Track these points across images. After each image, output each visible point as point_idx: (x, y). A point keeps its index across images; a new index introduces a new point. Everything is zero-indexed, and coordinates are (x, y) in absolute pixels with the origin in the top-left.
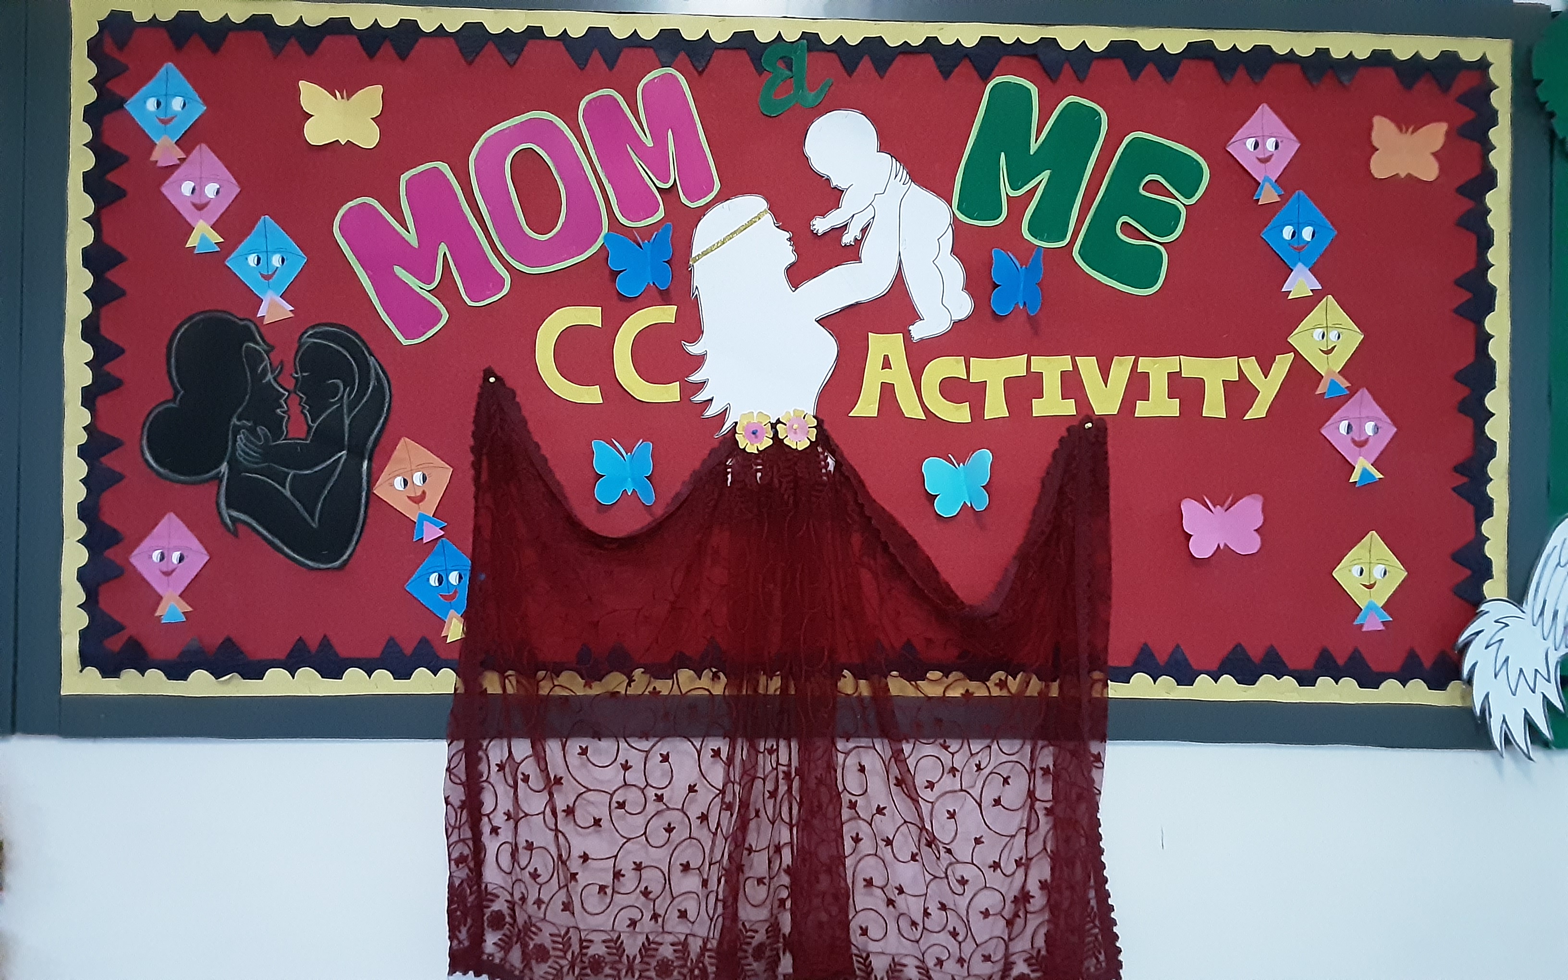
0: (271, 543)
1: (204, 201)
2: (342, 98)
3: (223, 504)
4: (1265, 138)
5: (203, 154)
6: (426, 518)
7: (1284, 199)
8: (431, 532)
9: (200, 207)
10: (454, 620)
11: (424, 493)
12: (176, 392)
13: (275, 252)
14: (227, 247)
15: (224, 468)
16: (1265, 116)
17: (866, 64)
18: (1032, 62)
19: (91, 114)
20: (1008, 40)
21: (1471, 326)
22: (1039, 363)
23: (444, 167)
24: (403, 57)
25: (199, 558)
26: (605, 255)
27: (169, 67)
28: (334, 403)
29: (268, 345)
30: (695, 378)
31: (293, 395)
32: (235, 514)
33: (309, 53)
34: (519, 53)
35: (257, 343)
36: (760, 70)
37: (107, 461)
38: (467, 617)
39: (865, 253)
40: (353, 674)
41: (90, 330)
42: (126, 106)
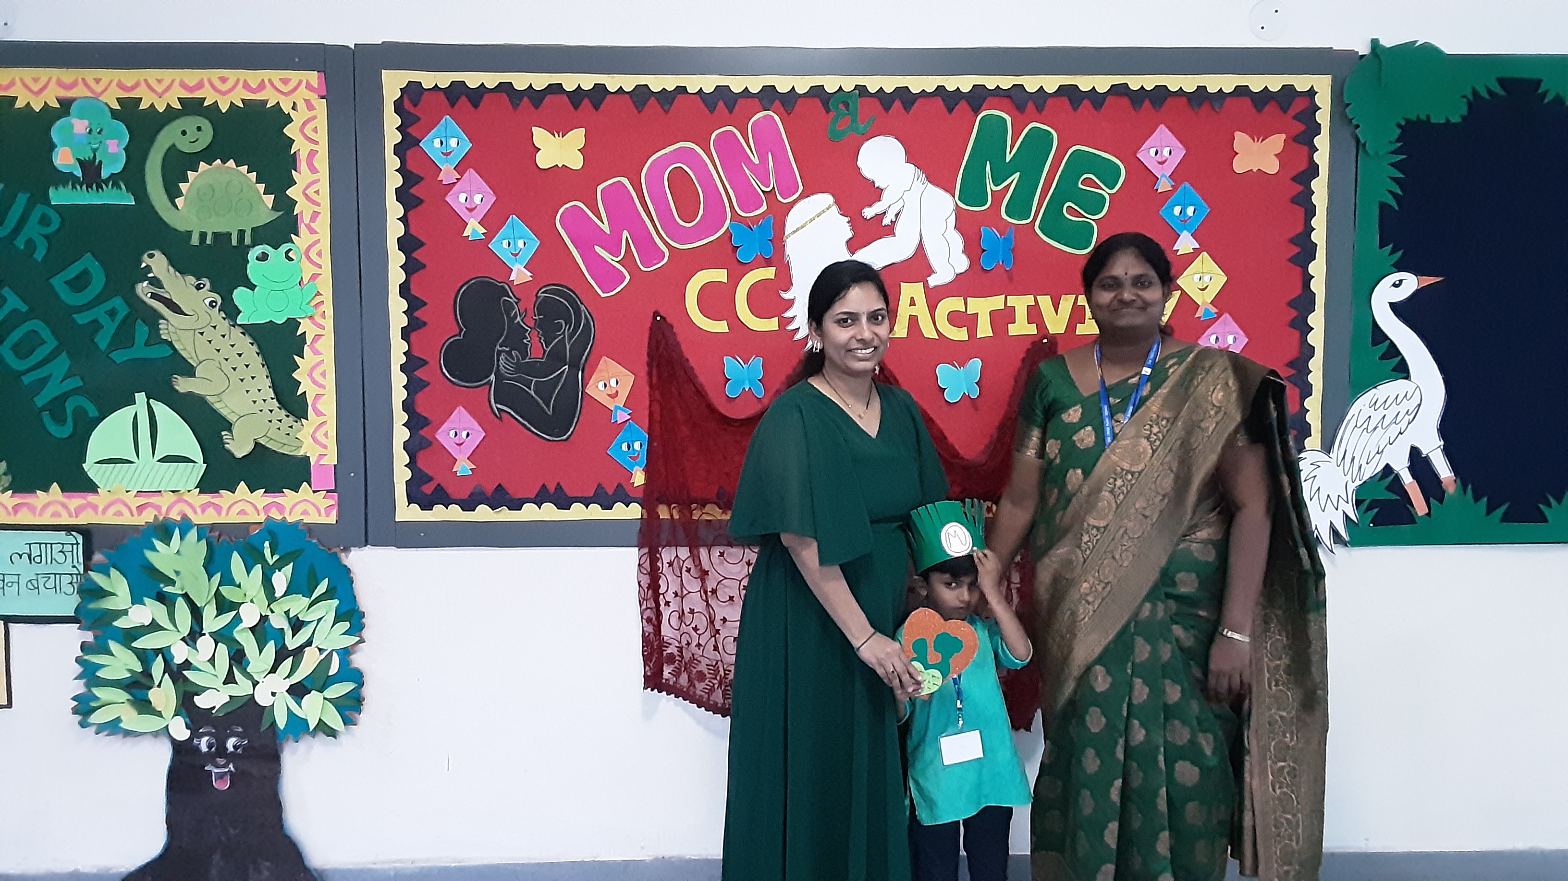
0: (523, 424)
1: (473, 206)
2: (559, 136)
3: (492, 401)
4: (1163, 147)
5: (472, 175)
6: (620, 408)
7: (1175, 188)
8: (622, 416)
9: (471, 210)
10: (638, 473)
11: (617, 392)
12: (460, 329)
13: (520, 238)
14: (490, 236)
15: (492, 377)
16: (1162, 133)
17: (897, 104)
18: (1006, 100)
19: (398, 150)
20: (991, 86)
21: (1299, 270)
22: (1012, 301)
23: (625, 181)
24: (596, 108)
25: (479, 435)
26: (729, 235)
27: (447, 118)
28: (560, 335)
29: (517, 299)
30: (788, 314)
31: (533, 330)
32: (499, 406)
33: (537, 107)
34: (671, 104)
35: (511, 298)
36: (828, 111)
37: (419, 373)
38: (647, 470)
39: (898, 229)
40: (577, 507)
41: (404, 291)
42: (421, 144)
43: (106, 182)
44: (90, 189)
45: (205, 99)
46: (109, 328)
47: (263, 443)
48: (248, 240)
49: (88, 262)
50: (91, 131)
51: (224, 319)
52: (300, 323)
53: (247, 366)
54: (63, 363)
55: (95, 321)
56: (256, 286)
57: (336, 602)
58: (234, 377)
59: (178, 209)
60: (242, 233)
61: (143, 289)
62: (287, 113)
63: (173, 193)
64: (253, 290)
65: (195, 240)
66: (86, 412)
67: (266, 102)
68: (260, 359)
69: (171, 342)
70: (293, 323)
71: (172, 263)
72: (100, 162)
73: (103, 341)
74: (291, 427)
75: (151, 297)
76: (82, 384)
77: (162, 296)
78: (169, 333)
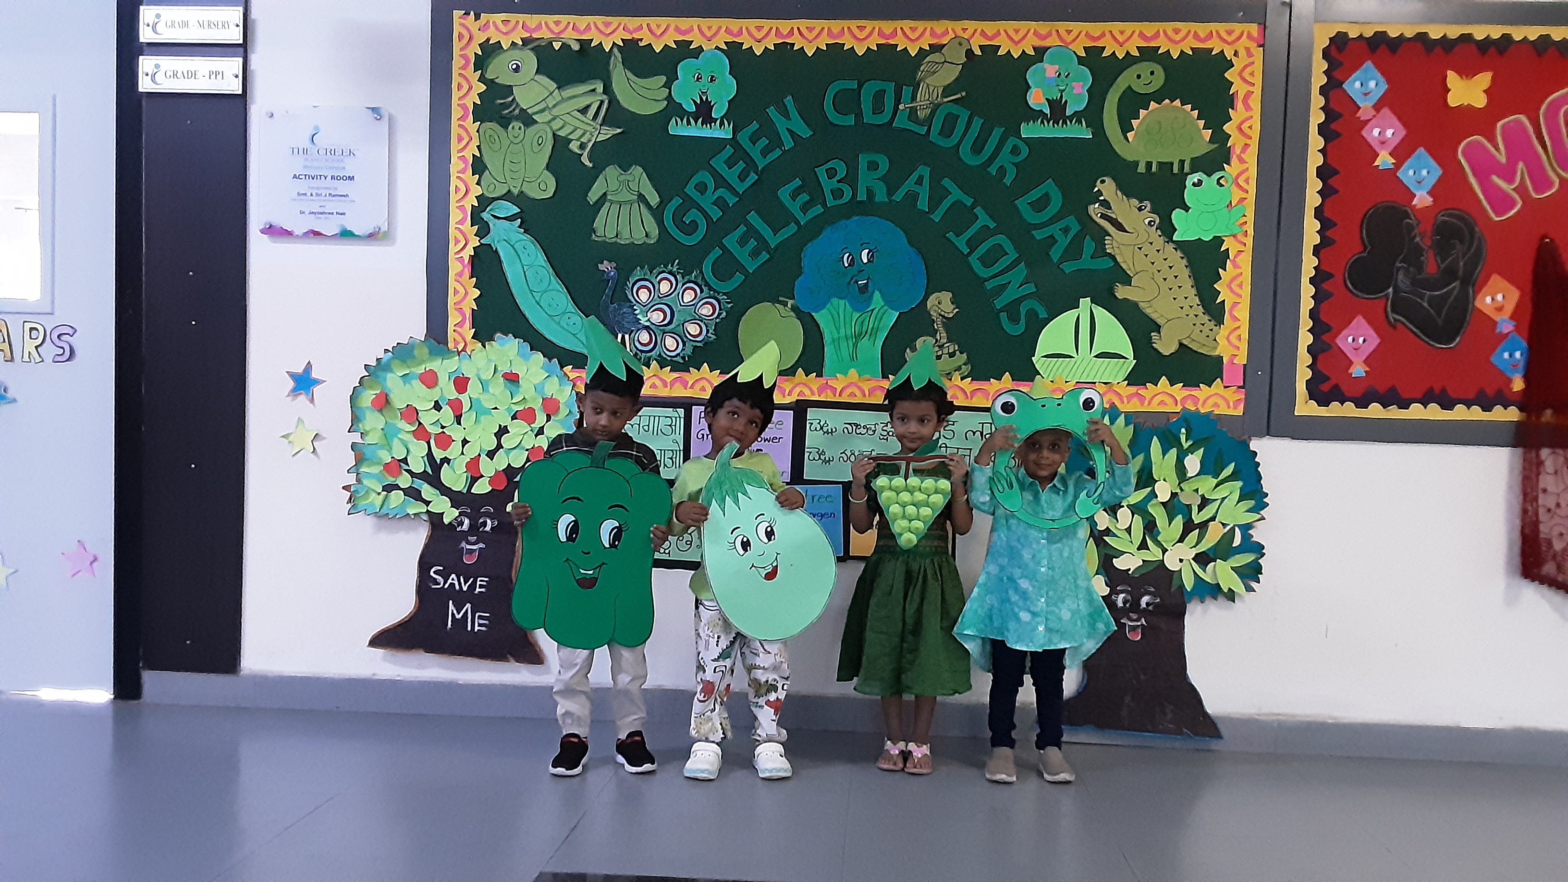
0: (1415, 333)
1: (1385, 140)
2: (1467, 79)
3: (1389, 309)
5: (1386, 111)
6: (1505, 320)
8: (1507, 327)
9: (1383, 143)
10: (1517, 379)
11: (1503, 306)
12: (1365, 248)
13: (1424, 168)
14: (1398, 165)
15: (1391, 290)
19: (1323, 90)
23: (1524, 118)
24: (1502, 55)
25: (1374, 341)
27: (1369, 64)
28: (1454, 253)
29: (1419, 221)
31: (1430, 249)
32: (1395, 316)
33: (1450, 54)
35: (1412, 220)
37: (1325, 286)
38: (1526, 378)
40: (1460, 407)
41: (1319, 213)
42: (1343, 86)
43: (1071, 118)
44: (1056, 125)
45: (1159, 47)
46: (1063, 242)
47: (1186, 344)
48: (1187, 169)
49: (1049, 186)
50: (1060, 74)
51: (1160, 236)
52: (1224, 241)
53: (1176, 277)
54: (1021, 271)
55: (1052, 236)
56: (1190, 208)
57: (1240, 484)
58: (1164, 287)
59: (1128, 141)
60: (1182, 162)
61: (1095, 210)
62: (1229, 59)
63: (1126, 128)
64: (1187, 211)
65: (1142, 169)
66: (1037, 315)
67: (1212, 50)
68: (1187, 272)
69: (1114, 256)
70: (1218, 241)
71: (1120, 186)
72: (1066, 101)
73: (1055, 254)
74: (1211, 330)
75: (1100, 217)
76: (1035, 290)
77: (1109, 216)
78: (1113, 248)
